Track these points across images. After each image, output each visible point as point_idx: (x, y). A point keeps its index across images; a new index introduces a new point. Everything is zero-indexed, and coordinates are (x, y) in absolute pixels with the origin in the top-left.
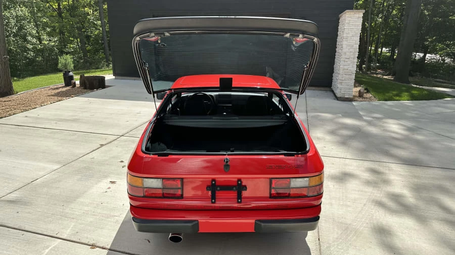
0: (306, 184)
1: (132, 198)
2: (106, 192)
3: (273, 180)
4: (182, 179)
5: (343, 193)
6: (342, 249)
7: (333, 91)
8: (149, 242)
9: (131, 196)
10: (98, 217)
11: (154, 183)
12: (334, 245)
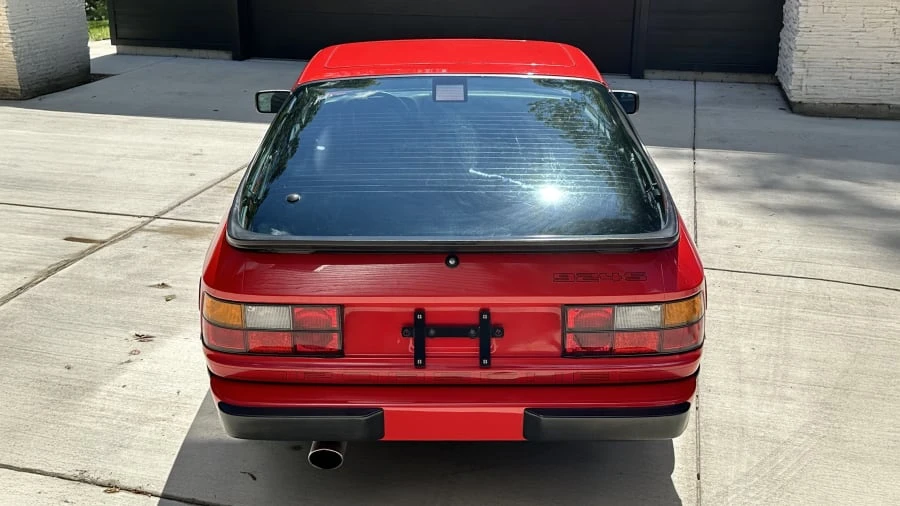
0: (656, 322)
1: (214, 355)
2: (129, 361)
3: (570, 311)
4: (342, 306)
5: (776, 365)
6: (757, 499)
7: (779, 85)
8: (254, 478)
9: (212, 353)
10: (114, 422)
11: (269, 317)
12: (738, 489)
